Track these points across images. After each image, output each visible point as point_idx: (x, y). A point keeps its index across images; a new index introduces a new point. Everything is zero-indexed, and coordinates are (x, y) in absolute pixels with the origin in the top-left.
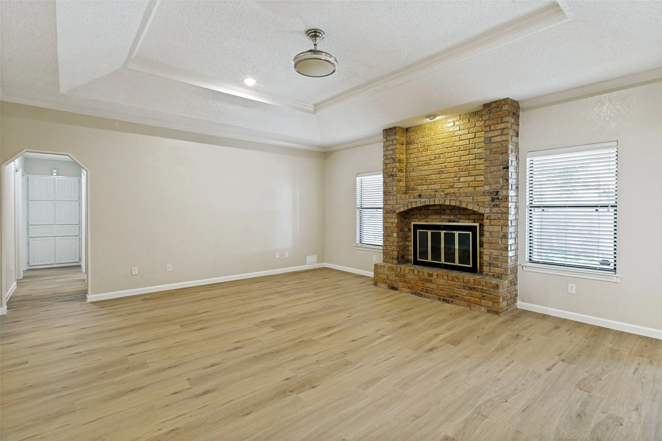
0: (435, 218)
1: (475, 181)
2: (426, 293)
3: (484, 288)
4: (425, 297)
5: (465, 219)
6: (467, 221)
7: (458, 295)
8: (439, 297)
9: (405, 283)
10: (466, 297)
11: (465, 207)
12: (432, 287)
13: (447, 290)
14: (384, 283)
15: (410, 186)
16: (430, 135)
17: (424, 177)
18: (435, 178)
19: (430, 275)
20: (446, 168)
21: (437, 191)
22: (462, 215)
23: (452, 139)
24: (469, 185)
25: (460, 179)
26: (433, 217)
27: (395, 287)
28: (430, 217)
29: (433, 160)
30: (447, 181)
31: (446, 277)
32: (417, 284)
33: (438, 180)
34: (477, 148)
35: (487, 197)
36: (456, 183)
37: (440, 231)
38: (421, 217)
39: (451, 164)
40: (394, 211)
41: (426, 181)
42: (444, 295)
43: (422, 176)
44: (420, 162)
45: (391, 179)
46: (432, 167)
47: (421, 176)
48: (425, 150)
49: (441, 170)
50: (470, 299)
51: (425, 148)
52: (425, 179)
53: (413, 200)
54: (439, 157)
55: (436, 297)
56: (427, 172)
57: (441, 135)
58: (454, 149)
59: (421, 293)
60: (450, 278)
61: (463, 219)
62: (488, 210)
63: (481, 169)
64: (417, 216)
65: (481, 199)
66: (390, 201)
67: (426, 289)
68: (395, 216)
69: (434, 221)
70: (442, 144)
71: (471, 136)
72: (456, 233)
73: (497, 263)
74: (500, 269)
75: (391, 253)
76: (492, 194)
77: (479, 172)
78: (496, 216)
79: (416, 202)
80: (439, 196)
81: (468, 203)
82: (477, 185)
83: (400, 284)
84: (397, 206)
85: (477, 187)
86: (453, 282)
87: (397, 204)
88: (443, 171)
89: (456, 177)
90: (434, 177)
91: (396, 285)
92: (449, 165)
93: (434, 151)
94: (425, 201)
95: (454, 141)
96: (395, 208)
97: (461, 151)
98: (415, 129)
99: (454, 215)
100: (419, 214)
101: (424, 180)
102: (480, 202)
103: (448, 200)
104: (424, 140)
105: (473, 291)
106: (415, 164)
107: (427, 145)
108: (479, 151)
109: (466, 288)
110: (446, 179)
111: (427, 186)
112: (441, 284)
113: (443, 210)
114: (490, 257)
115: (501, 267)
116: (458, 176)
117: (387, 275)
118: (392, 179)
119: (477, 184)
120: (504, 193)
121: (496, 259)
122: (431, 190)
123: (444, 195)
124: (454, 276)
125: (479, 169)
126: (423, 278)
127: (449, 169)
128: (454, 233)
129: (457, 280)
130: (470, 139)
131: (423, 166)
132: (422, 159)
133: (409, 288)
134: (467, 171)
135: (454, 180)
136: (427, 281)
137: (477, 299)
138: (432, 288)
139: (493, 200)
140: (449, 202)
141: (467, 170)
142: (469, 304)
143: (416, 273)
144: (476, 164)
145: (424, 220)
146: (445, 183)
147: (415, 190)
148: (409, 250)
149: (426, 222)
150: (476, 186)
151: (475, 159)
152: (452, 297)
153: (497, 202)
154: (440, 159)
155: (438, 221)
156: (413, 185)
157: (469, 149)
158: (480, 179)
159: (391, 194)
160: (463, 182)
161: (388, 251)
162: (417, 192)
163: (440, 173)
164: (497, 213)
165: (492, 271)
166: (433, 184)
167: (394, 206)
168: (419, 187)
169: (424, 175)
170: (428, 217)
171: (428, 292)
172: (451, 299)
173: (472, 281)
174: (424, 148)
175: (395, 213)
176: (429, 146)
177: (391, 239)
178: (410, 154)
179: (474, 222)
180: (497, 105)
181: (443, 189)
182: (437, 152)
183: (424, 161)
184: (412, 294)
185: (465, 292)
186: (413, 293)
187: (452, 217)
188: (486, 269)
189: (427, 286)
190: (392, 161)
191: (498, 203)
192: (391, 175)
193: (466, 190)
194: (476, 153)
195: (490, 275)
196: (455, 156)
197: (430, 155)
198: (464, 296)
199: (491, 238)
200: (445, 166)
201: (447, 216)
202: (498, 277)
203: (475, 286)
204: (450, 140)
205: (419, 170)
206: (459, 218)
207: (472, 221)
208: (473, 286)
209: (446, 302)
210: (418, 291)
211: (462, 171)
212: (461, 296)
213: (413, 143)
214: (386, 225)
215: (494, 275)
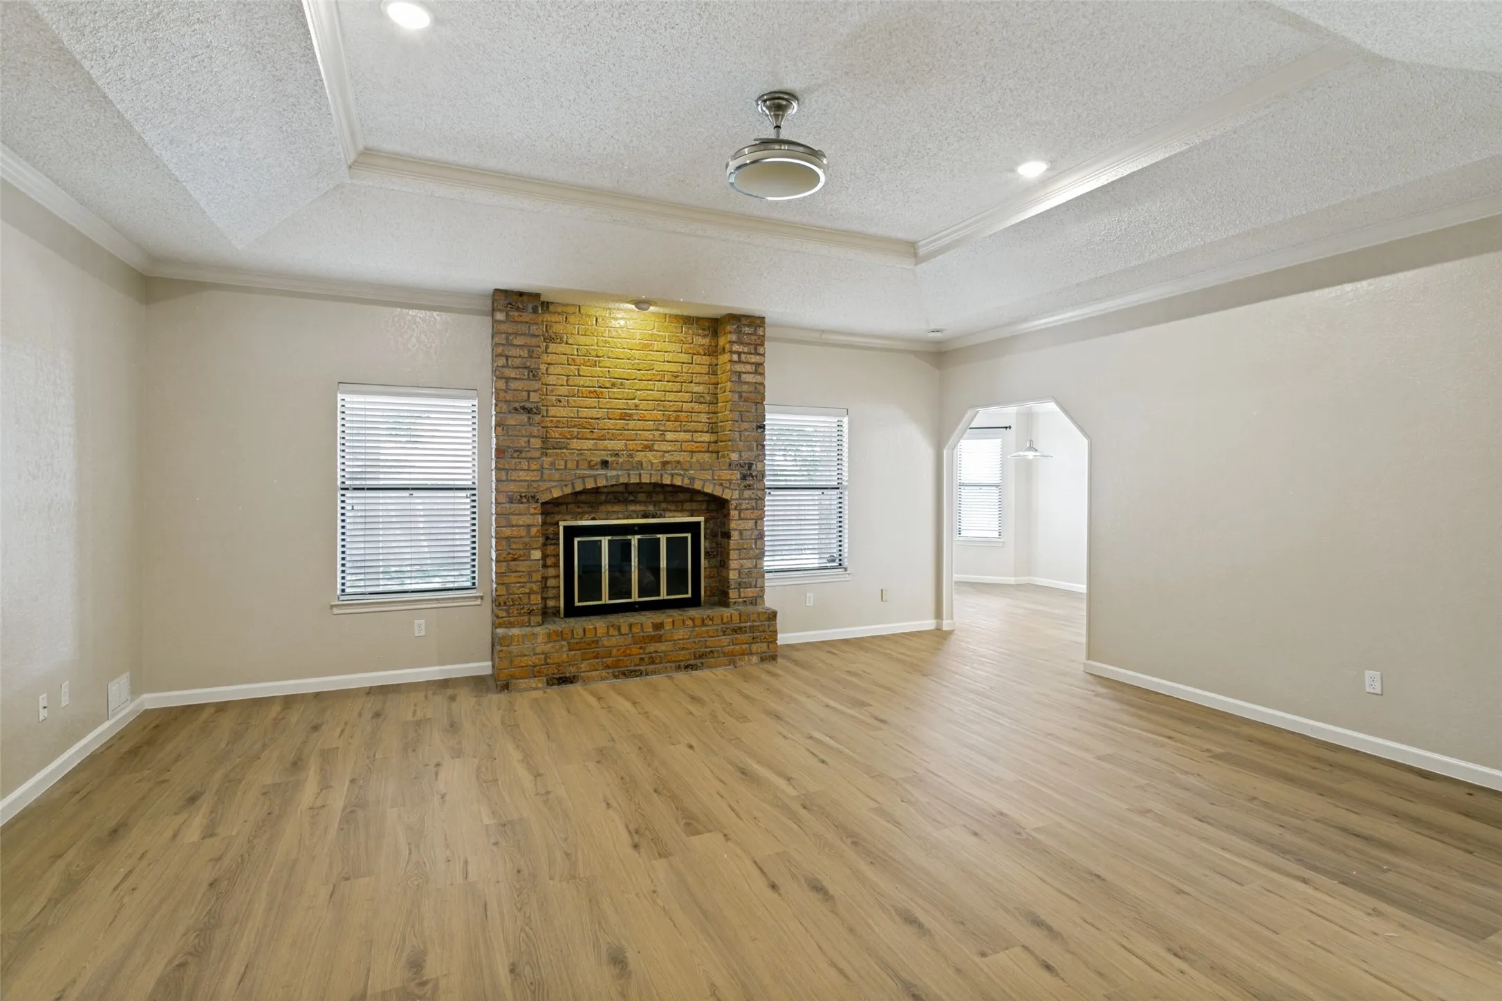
0: (614, 509)
1: (692, 441)
2: (650, 664)
3: (755, 624)
4: (647, 674)
5: (675, 511)
6: (679, 514)
7: (713, 649)
8: (678, 664)
9: (598, 658)
10: (726, 649)
11: (700, 488)
12: (663, 648)
13: (693, 644)
14: (535, 677)
15: (550, 438)
16: (602, 333)
17: (586, 422)
18: (612, 427)
19: (659, 626)
20: (636, 410)
21: (617, 454)
22: (669, 502)
23: (650, 354)
24: (681, 448)
25: (665, 435)
26: (609, 508)
27: (568, 675)
28: (603, 508)
29: (607, 388)
30: (640, 435)
31: (690, 623)
32: (628, 652)
33: (621, 432)
34: (695, 383)
35: (735, 472)
36: (658, 441)
37: (629, 537)
38: (579, 510)
39: (648, 404)
40: (533, 497)
41: (592, 432)
42: (688, 657)
43: (581, 418)
44: (577, 388)
45: (524, 417)
46: (607, 402)
47: (578, 418)
48: (588, 364)
49: (626, 413)
50: (733, 649)
51: (589, 359)
52: (590, 427)
53: (586, 472)
54: (621, 384)
55: (670, 667)
56: (595, 413)
57: (628, 340)
58: (654, 374)
59: (638, 668)
60: (698, 622)
61: (671, 511)
62: (736, 495)
63: (702, 421)
64: (570, 506)
65: (726, 474)
66: (521, 473)
67: (650, 658)
68: (535, 509)
69: (611, 517)
70: (629, 359)
71: (685, 358)
72: (663, 538)
73: (750, 579)
74: (753, 589)
75: (525, 600)
76: (743, 467)
77: (700, 426)
78: (748, 504)
79: (595, 477)
80: (650, 465)
81: (705, 481)
82: (697, 450)
83: (584, 666)
84: (544, 486)
85: (695, 452)
86: (704, 629)
87: (542, 480)
88: (631, 415)
89: (658, 430)
90: (610, 423)
91: (570, 671)
92: (643, 405)
93: (610, 370)
94: (618, 475)
95: (653, 360)
96: (535, 490)
97: (665, 383)
98: (565, 310)
99: (655, 504)
100: (574, 503)
101: (588, 429)
102: (724, 480)
103: (668, 474)
104: (582, 339)
105: (739, 634)
106: (564, 390)
107: (594, 353)
108: (700, 389)
109: (729, 631)
110: (638, 432)
111: (594, 441)
112: (681, 637)
113: (631, 493)
114: (739, 572)
115: (756, 587)
116: (662, 428)
117: (543, 654)
118: (526, 419)
119: (696, 448)
120: (759, 465)
121: (749, 574)
122: (604, 450)
123: (660, 465)
124: (705, 617)
125: (699, 420)
126: (643, 637)
127: (643, 412)
128: (659, 539)
129: (710, 623)
130: (683, 363)
131: (584, 397)
132: (581, 381)
133: (608, 667)
134: (677, 421)
135: (654, 435)
136: (651, 640)
137: (744, 646)
138: (662, 652)
139: (744, 477)
140: (670, 479)
141: (677, 418)
142: (732, 659)
143: (624, 630)
144: (694, 411)
145: (587, 516)
146: (635, 440)
147: (563, 448)
148: (547, 587)
149: (593, 519)
150: (694, 450)
151: (691, 402)
152: (702, 656)
153: (749, 481)
154: (625, 389)
155: (620, 516)
156: (557, 436)
157: (682, 382)
158: (702, 439)
159: (523, 455)
160: (672, 441)
161: (512, 596)
162: (569, 453)
163: (625, 417)
164: (750, 499)
165: (742, 595)
166: (609, 439)
167: (535, 485)
168: (575, 444)
169: (585, 418)
170: (598, 509)
171: (653, 662)
172: (701, 661)
173: (736, 618)
174: (586, 358)
175: (537, 502)
176: (600, 357)
177: (523, 566)
178: (549, 364)
179: (692, 516)
180: (750, 322)
181: (630, 450)
182: (618, 372)
183: (587, 387)
184: (616, 677)
185: (725, 640)
186: (618, 676)
187: (651, 508)
188: (733, 594)
189: (652, 649)
190: (526, 374)
191: (751, 482)
192: (523, 408)
193: (677, 457)
194: (694, 391)
195: (739, 602)
196: (656, 389)
197: (602, 377)
198: (724, 646)
199: (741, 541)
200: (636, 406)
201: (640, 506)
202: (752, 603)
203: (742, 625)
204: (646, 356)
205: (573, 404)
206: (664, 510)
207: (687, 513)
208: (738, 625)
209: (692, 668)
210: (630, 666)
211: (669, 421)
212: (719, 649)
213: (558, 341)
214: (507, 532)
215: (745, 601)
